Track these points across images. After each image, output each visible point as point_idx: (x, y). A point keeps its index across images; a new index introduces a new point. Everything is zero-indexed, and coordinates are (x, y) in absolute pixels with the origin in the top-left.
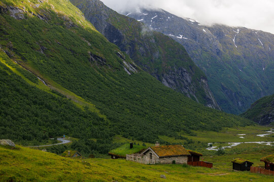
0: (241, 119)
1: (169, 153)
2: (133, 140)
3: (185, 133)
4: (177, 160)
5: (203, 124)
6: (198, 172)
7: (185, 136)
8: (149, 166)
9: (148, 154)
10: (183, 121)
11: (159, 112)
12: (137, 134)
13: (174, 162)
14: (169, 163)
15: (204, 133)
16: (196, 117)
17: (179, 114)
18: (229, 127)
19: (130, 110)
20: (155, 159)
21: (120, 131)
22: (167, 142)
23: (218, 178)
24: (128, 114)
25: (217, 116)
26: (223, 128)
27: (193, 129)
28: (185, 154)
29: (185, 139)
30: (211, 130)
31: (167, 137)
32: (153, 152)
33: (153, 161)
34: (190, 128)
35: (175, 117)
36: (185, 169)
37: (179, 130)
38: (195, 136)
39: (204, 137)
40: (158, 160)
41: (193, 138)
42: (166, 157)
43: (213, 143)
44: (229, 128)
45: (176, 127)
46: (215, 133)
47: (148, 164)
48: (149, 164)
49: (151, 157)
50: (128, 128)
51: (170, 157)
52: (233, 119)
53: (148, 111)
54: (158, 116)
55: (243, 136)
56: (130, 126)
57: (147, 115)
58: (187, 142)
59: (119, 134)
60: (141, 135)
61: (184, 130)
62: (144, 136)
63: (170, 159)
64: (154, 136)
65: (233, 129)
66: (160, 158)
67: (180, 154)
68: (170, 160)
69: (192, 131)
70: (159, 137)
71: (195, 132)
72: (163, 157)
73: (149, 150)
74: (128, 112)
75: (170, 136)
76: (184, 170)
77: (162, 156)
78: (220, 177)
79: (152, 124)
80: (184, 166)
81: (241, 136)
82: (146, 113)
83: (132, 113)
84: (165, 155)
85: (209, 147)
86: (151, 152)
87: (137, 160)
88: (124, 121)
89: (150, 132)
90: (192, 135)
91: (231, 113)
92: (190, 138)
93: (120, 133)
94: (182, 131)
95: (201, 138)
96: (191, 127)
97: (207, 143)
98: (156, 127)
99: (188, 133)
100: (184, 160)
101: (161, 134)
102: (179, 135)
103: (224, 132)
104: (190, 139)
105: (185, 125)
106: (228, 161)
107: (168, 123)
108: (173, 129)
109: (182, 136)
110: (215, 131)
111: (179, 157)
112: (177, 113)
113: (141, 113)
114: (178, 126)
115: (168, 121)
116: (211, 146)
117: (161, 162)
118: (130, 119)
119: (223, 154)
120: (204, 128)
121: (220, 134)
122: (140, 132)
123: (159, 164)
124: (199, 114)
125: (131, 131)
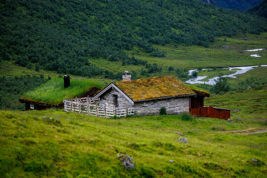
0: (252, 18)
1: (153, 93)
2: (37, 70)
3: (141, 53)
4: (168, 106)
5: (178, 32)
6: (214, 129)
7: (143, 58)
8: (116, 121)
9: (110, 98)
10: (137, 28)
11: (87, 10)
12: (46, 58)
13: (163, 112)
14: (154, 114)
15: (180, 50)
16: (162, 19)
17: (128, 14)
18: (230, 36)
19: (28, 8)
20: (127, 107)
21: (10, 53)
22: (107, 72)
23: (257, 138)
24: (24, 16)
25: (205, 14)
26: (216, 38)
27: (156, 43)
28: (183, 93)
29: (143, 63)
30: (194, 43)
31: (106, 62)
32: (120, 93)
33: (122, 110)
34: (151, 41)
35: (119, 20)
36: (188, 123)
37: (130, 45)
38: (162, 56)
39: (180, 59)
40: (131, 109)
41: (159, 61)
42: (147, 102)
43: (200, 69)
44: (228, 39)
45: (124, 40)
46: (202, 50)
47: (111, 118)
48: (115, 118)
49: (116, 103)
50: (26, 46)
51: (154, 101)
52: (235, 19)
53: (63, 10)
54: (85, 20)
55: (258, 53)
56: (29, 41)
57: (62, 19)
58: (147, 70)
59: (8, 59)
60: (53, 59)
61: (139, 45)
62: (60, 61)
63: (156, 105)
64: (81, 60)
65: (236, 41)
66: (137, 103)
67: (174, 93)
68: (155, 108)
69: (155, 46)
70: (90, 61)
71: (161, 49)
72: (142, 102)
73: (111, 90)
74: (24, 12)
75: (113, 60)
76: (186, 126)
77: (140, 99)
78: (260, 136)
79: (75, 36)
80: (185, 117)
81: (254, 53)
82: (60, 15)
83: (32, 15)
84: (144, 97)
85: (191, 77)
86: (115, 93)
87: (89, 111)
88: (18, 32)
89: (71, 53)
90: (156, 56)
91: (230, 7)
92: (151, 61)
93: (11, 57)
94: (136, 48)
95: (175, 61)
96: (153, 38)
97: (186, 70)
98: (83, 41)
99: (148, 51)
100: (183, 107)
101: (94, 55)
102: (131, 57)
103: (220, 47)
104: (152, 63)
105: (141, 35)
106: (242, 104)
107: (107, 33)
108: (116, 45)
109: (136, 57)
110: (200, 44)
111: (172, 101)
112: (122, 11)
113: (50, 14)
114: (127, 39)
115: (107, 27)
116: (195, 75)
117: (138, 112)
118: (29, 28)
119: (226, 90)
120: (178, 41)
121: (212, 51)
122: (51, 53)
123: (134, 116)
124: (167, 11)
125: (32, 52)
